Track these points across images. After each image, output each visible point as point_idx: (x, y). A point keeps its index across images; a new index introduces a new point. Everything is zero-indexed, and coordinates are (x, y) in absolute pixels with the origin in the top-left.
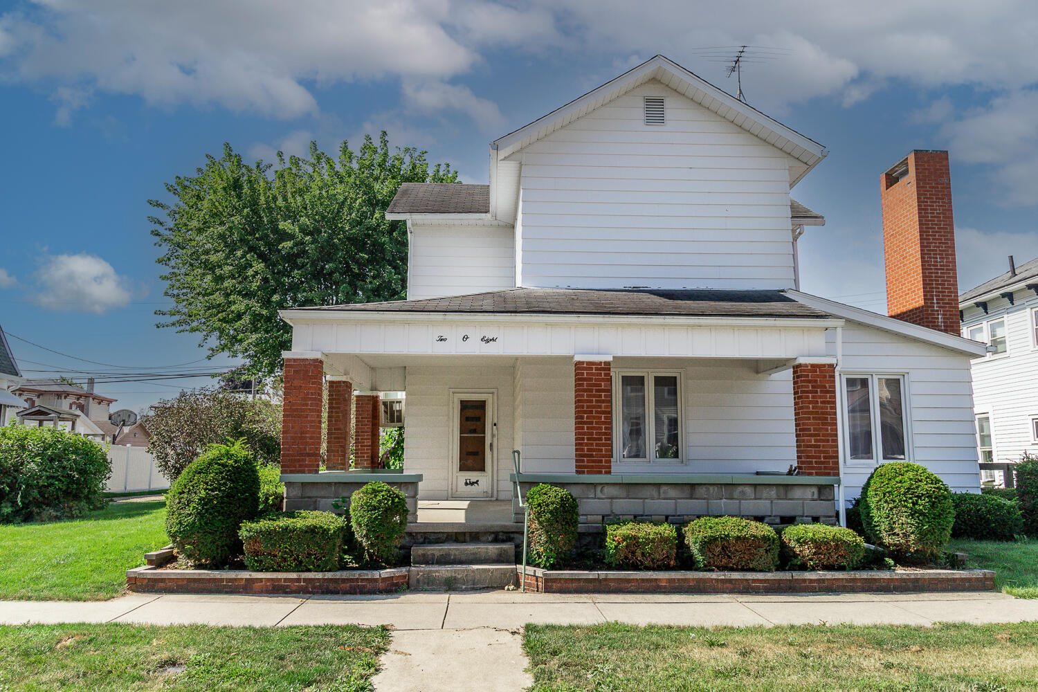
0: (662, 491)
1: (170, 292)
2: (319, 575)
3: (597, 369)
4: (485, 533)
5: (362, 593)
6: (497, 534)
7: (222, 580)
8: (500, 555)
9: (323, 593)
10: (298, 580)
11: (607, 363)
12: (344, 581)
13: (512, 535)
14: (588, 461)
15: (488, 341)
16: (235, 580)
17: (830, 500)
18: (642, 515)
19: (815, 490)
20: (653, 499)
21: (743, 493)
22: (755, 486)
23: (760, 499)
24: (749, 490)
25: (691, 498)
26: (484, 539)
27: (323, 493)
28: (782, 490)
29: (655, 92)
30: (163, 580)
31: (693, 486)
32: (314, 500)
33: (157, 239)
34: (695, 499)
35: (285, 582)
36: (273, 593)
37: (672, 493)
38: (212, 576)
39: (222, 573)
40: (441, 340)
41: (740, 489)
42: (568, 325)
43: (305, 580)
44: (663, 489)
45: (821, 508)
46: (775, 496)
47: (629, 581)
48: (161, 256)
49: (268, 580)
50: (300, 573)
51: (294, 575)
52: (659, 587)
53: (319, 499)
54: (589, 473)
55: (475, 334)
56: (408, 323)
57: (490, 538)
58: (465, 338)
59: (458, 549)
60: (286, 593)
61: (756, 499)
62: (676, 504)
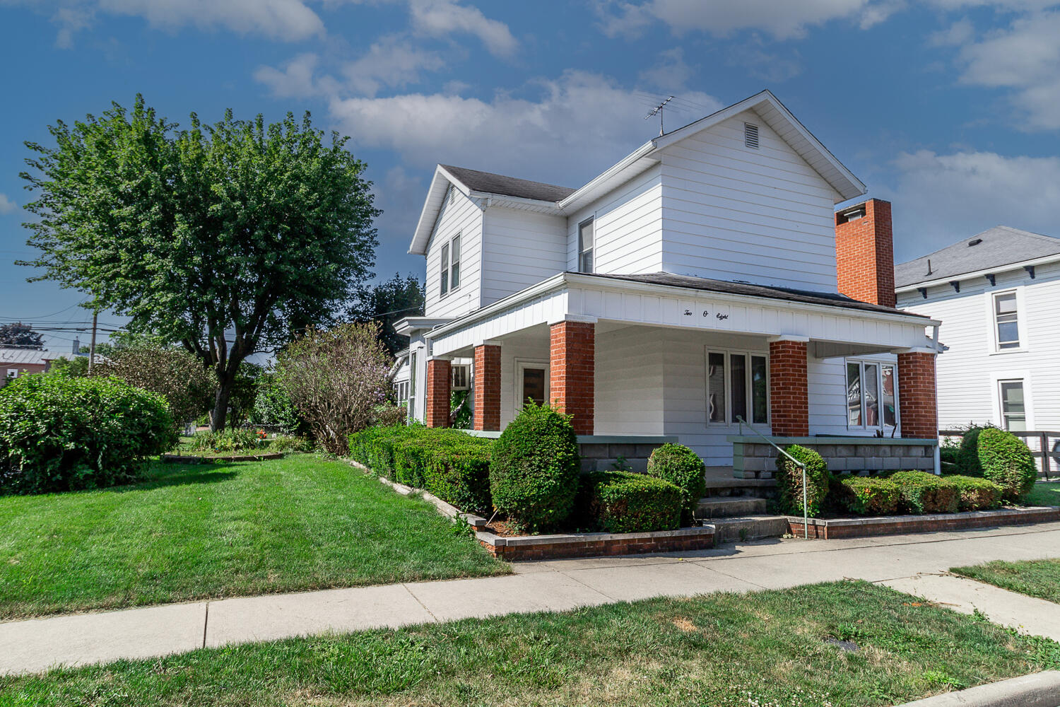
0: (838, 450)
1: (35, 241)
2: (668, 534)
3: (798, 348)
4: (724, 489)
5: (701, 548)
6: (732, 489)
7: (584, 543)
8: (756, 508)
9: (670, 551)
10: (649, 540)
11: (805, 344)
12: (686, 537)
13: (743, 490)
14: (794, 426)
15: (721, 318)
16: (597, 542)
17: (930, 457)
18: (845, 470)
19: (923, 449)
20: (832, 457)
21: (885, 452)
22: (891, 446)
23: (894, 456)
24: (888, 450)
25: (855, 456)
26: (723, 493)
27: (599, 454)
28: (906, 448)
29: (753, 121)
30: (530, 547)
31: (856, 446)
32: (592, 460)
33: (28, 182)
34: (858, 457)
35: (638, 542)
36: (629, 553)
37: (844, 452)
38: (577, 540)
39: (586, 536)
40: (688, 314)
41: (883, 448)
42: (777, 309)
43: (656, 539)
44: (839, 448)
45: (925, 462)
46: (902, 455)
47: (879, 525)
48: (32, 202)
49: (624, 541)
50: (653, 533)
51: (647, 535)
52: (897, 529)
53: (596, 460)
54: (795, 435)
55: (713, 310)
56: (663, 296)
57: (728, 493)
58: (705, 314)
59: (727, 504)
60: (640, 552)
61: (891, 456)
62: (847, 460)
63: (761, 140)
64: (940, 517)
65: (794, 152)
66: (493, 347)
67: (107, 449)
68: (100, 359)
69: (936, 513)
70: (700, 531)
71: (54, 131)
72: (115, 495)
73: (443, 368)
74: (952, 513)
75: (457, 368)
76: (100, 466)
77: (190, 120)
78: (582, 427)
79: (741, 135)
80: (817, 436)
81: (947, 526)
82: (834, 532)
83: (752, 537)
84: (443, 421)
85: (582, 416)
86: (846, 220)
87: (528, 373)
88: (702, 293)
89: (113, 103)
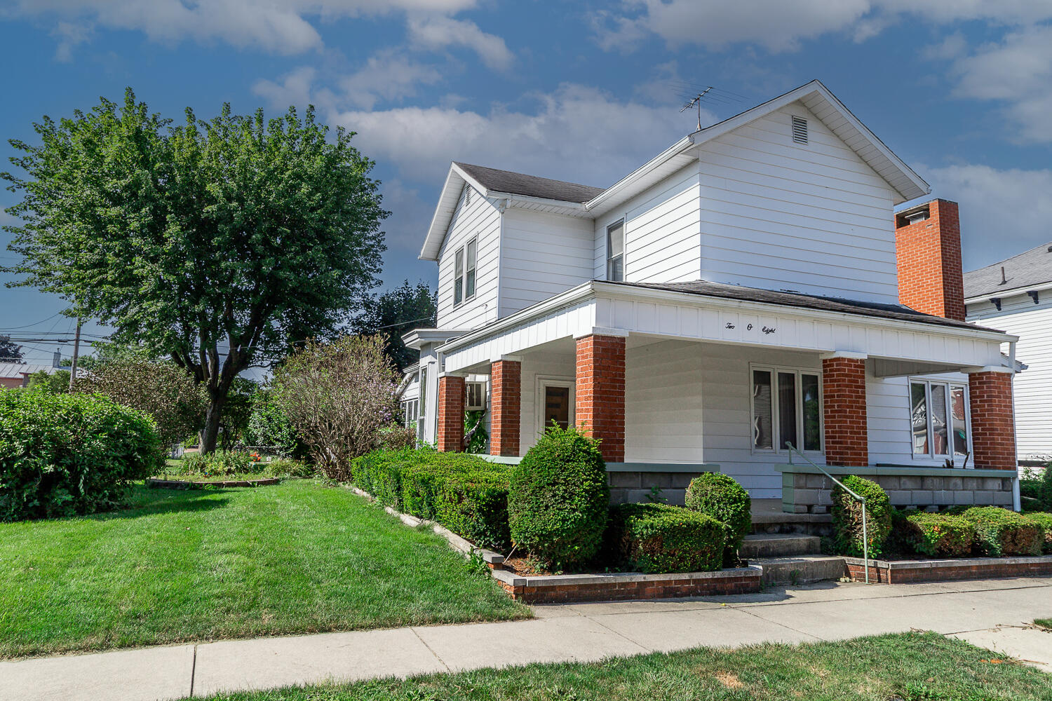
0: (902, 482)
2: (709, 575)
3: (855, 366)
4: (771, 525)
5: (746, 592)
6: (781, 524)
7: (614, 585)
8: (809, 546)
9: (711, 594)
10: (687, 581)
11: (862, 361)
12: (730, 579)
13: (794, 526)
14: (851, 454)
15: (768, 332)
16: (628, 584)
17: (1009, 491)
18: (910, 505)
19: (1000, 482)
20: (895, 490)
21: (956, 484)
22: (963, 478)
23: (966, 490)
24: (959, 482)
25: (922, 489)
26: (770, 530)
27: (631, 484)
28: (980, 481)
29: (801, 114)
30: (553, 588)
31: (922, 478)
32: (622, 490)
34: (925, 490)
35: (675, 584)
36: (665, 597)
37: (909, 484)
38: (606, 581)
39: (617, 577)
40: (730, 327)
41: (954, 481)
42: (831, 322)
43: (695, 581)
44: (903, 480)
45: (1002, 497)
46: (976, 488)
47: (950, 569)
49: (659, 582)
50: (692, 574)
51: (686, 576)
52: (971, 573)
53: (627, 490)
54: (853, 465)
55: (758, 324)
56: (702, 307)
57: (777, 529)
58: (750, 327)
59: (775, 542)
60: (676, 596)
61: (963, 490)
62: (912, 493)
63: (810, 135)
64: (1022, 560)
65: (847, 148)
66: (513, 362)
67: (89, 473)
68: (82, 373)
69: (1017, 555)
70: (745, 573)
71: (39, 129)
72: (97, 523)
73: (457, 386)
74: (1035, 556)
75: (471, 385)
76: (82, 491)
77: (185, 116)
78: (611, 453)
79: (788, 129)
80: (878, 465)
81: (1030, 571)
82: (900, 576)
83: (805, 580)
84: (455, 444)
85: (612, 441)
86: (907, 222)
87: (550, 392)
88: (746, 304)
89: (102, 99)
